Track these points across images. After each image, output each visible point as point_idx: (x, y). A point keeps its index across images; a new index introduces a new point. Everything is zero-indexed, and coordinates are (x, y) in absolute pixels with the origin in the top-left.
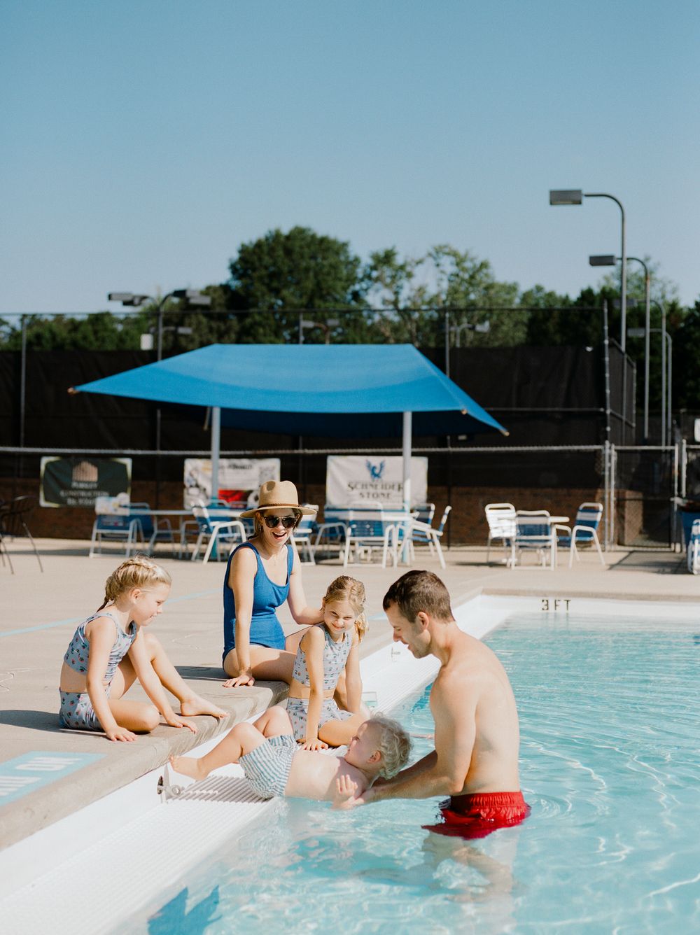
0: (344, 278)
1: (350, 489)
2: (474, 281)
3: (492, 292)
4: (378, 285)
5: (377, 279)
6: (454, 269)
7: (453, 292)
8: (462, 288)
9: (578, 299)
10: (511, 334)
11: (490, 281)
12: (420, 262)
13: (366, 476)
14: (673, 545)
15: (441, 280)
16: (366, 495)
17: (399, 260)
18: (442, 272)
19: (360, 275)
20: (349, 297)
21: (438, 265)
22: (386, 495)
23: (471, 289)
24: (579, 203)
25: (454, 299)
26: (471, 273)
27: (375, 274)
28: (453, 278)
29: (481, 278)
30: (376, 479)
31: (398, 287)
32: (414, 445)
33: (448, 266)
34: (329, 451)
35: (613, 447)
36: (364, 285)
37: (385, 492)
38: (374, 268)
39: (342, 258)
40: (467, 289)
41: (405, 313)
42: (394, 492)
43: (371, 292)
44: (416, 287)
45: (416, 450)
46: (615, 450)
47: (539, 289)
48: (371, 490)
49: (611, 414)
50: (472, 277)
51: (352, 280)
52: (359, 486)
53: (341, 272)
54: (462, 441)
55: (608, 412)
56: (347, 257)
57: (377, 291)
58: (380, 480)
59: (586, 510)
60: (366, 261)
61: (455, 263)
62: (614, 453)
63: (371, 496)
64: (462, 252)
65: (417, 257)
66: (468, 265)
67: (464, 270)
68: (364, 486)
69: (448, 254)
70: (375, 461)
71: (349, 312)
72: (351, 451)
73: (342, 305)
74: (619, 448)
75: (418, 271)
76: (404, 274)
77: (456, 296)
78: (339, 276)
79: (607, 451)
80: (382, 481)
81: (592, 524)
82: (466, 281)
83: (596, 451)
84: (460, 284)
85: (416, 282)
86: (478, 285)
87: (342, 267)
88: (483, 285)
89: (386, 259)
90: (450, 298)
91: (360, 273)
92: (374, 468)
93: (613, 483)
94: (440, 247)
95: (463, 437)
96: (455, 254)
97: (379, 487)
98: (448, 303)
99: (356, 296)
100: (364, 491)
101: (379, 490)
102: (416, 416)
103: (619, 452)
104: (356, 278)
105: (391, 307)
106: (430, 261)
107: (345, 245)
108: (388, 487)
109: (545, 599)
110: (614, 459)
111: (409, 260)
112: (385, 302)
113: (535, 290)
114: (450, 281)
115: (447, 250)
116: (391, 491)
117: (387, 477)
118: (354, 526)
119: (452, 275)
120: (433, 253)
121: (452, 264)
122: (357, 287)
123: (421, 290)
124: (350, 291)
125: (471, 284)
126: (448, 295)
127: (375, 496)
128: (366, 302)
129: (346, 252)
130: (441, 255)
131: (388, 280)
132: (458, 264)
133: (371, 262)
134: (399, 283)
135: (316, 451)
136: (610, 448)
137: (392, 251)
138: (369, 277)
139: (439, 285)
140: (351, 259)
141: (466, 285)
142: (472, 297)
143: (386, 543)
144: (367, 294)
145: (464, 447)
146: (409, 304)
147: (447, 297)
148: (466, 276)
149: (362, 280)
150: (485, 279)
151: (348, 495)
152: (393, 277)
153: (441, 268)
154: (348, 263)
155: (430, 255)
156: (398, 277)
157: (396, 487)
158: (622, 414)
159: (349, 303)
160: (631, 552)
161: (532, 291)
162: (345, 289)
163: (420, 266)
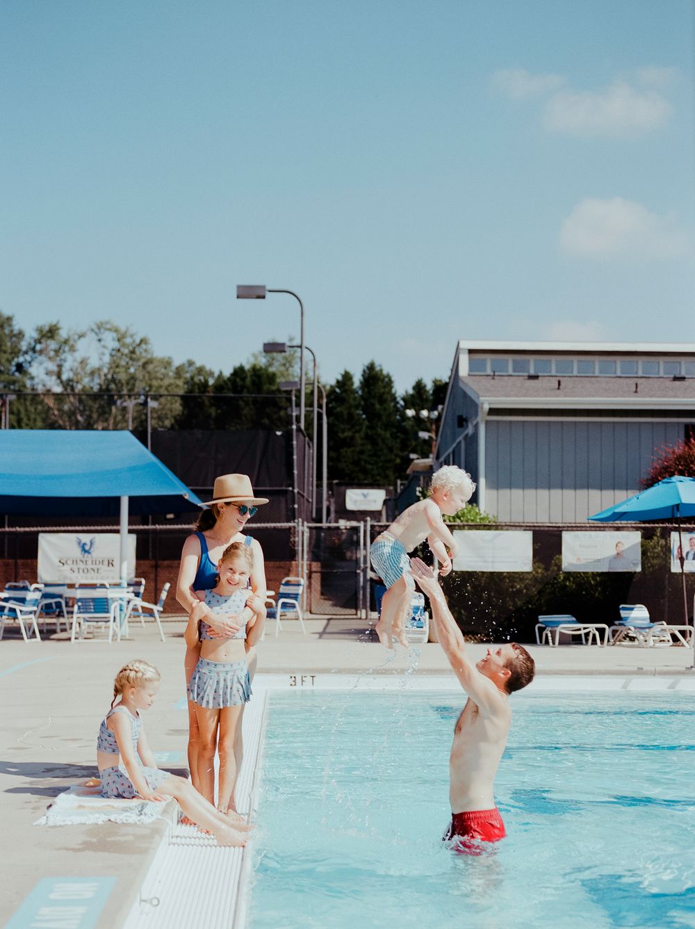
0: (9, 351)
1: (61, 565)
2: (134, 356)
3: (150, 367)
4: (42, 358)
5: (41, 352)
6: (116, 345)
7: (115, 365)
8: (123, 363)
9: (232, 375)
10: (168, 406)
11: (149, 356)
12: (81, 336)
13: (77, 552)
14: (359, 612)
15: (103, 354)
16: (76, 571)
17: (63, 334)
18: (104, 347)
19: (24, 348)
20: (14, 368)
21: (100, 340)
22: (96, 571)
23: (130, 363)
24: (264, 297)
25: (114, 372)
26: (131, 348)
27: (38, 347)
28: (114, 353)
29: (141, 353)
30: (86, 554)
31: (61, 360)
32: (130, 523)
33: (110, 341)
34: (40, 529)
35: (306, 523)
36: (28, 358)
37: (95, 567)
38: (38, 341)
39: (7, 331)
40: (128, 363)
41: (68, 385)
42: (104, 567)
43: (35, 364)
44: (79, 360)
45: (131, 527)
46: (308, 527)
47: (191, 363)
48: (82, 566)
49: (298, 492)
50: (133, 352)
51: (16, 352)
52: (70, 562)
53: (6, 345)
54: (170, 519)
55: (296, 491)
56: (12, 331)
57: (41, 363)
58: (90, 556)
59: (288, 583)
60: (30, 334)
61: (116, 339)
62: (306, 530)
63: (81, 571)
64: (123, 329)
65: (80, 330)
66: (128, 340)
67: (124, 345)
68: (75, 562)
69: (110, 330)
70: (86, 538)
71: (14, 382)
72: (62, 528)
73: (6, 376)
74: (311, 525)
75: (81, 345)
76: (67, 348)
77: (117, 370)
78: (4, 348)
79: (301, 528)
80: (92, 557)
81: (295, 597)
82: (126, 355)
83: (290, 528)
84: (121, 358)
85: (79, 355)
86: (138, 360)
87: (7, 339)
88: (143, 361)
89: (50, 333)
90: (112, 371)
91: (24, 346)
92: (85, 544)
93: (306, 557)
94: (102, 323)
95: (170, 516)
96: (116, 331)
97: (89, 563)
98: (109, 376)
99: (20, 367)
100: (75, 567)
101: (90, 566)
102: (132, 500)
103: (310, 528)
104: (20, 351)
105: (54, 378)
106: (91, 337)
107: (9, 319)
108: (98, 562)
109: (293, 675)
110: (306, 535)
111: (71, 333)
112: (48, 373)
113: (187, 365)
114: (112, 355)
115: (108, 326)
116: (100, 566)
117: (97, 553)
118: (80, 604)
119: (113, 350)
120: (95, 327)
121: (113, 340)
122: (21, 359)
123: (83, 362)
124: (14, 363)
125: (131, 359)
126: (109, 369)
127: (86, 571)
128: (30, 374)
129: (10, 325)
130: (102, 331)
131: (52, 354)
132: (119, 340)
133: (36, 335)
134: (63, 357)
135: (27, 529)
136: (303, 525)
137: (55, 325)
138: (34, 350)
139: (101, 359)
140: (16, 332)
141: (127, 360)
142: (132, 370)
143: (112, 619)
144: (31, 366)
145: (170, 524)
146: (71, 375)
147: (109, 371)
148: (126, 351)
149: (26, 353)
150: (144, 354)
151: (59, 570)
152: (57, 352)
153: (103, 343)
154: (12, 335)
155: (92, 330)
156: (61, 351)
157: (106, 563)
158: (304, 492)
159: (13, 374)
160: (329, 620)
161: (184, 365)
162: (9, 361)
163: (82, 339)
